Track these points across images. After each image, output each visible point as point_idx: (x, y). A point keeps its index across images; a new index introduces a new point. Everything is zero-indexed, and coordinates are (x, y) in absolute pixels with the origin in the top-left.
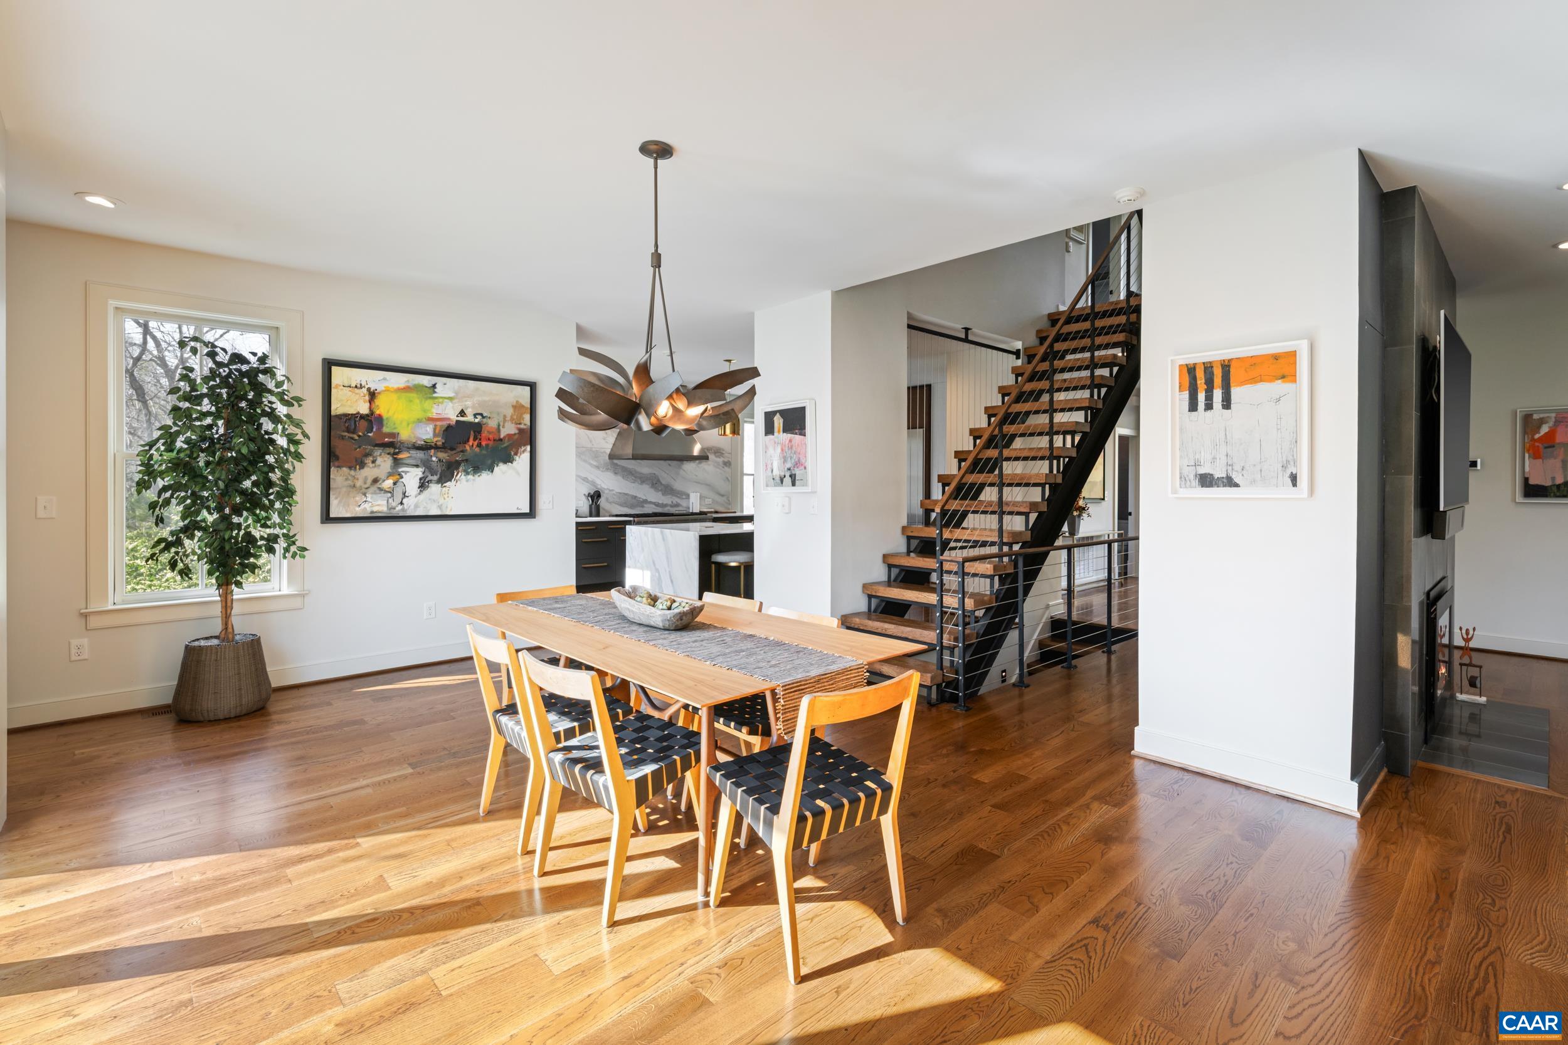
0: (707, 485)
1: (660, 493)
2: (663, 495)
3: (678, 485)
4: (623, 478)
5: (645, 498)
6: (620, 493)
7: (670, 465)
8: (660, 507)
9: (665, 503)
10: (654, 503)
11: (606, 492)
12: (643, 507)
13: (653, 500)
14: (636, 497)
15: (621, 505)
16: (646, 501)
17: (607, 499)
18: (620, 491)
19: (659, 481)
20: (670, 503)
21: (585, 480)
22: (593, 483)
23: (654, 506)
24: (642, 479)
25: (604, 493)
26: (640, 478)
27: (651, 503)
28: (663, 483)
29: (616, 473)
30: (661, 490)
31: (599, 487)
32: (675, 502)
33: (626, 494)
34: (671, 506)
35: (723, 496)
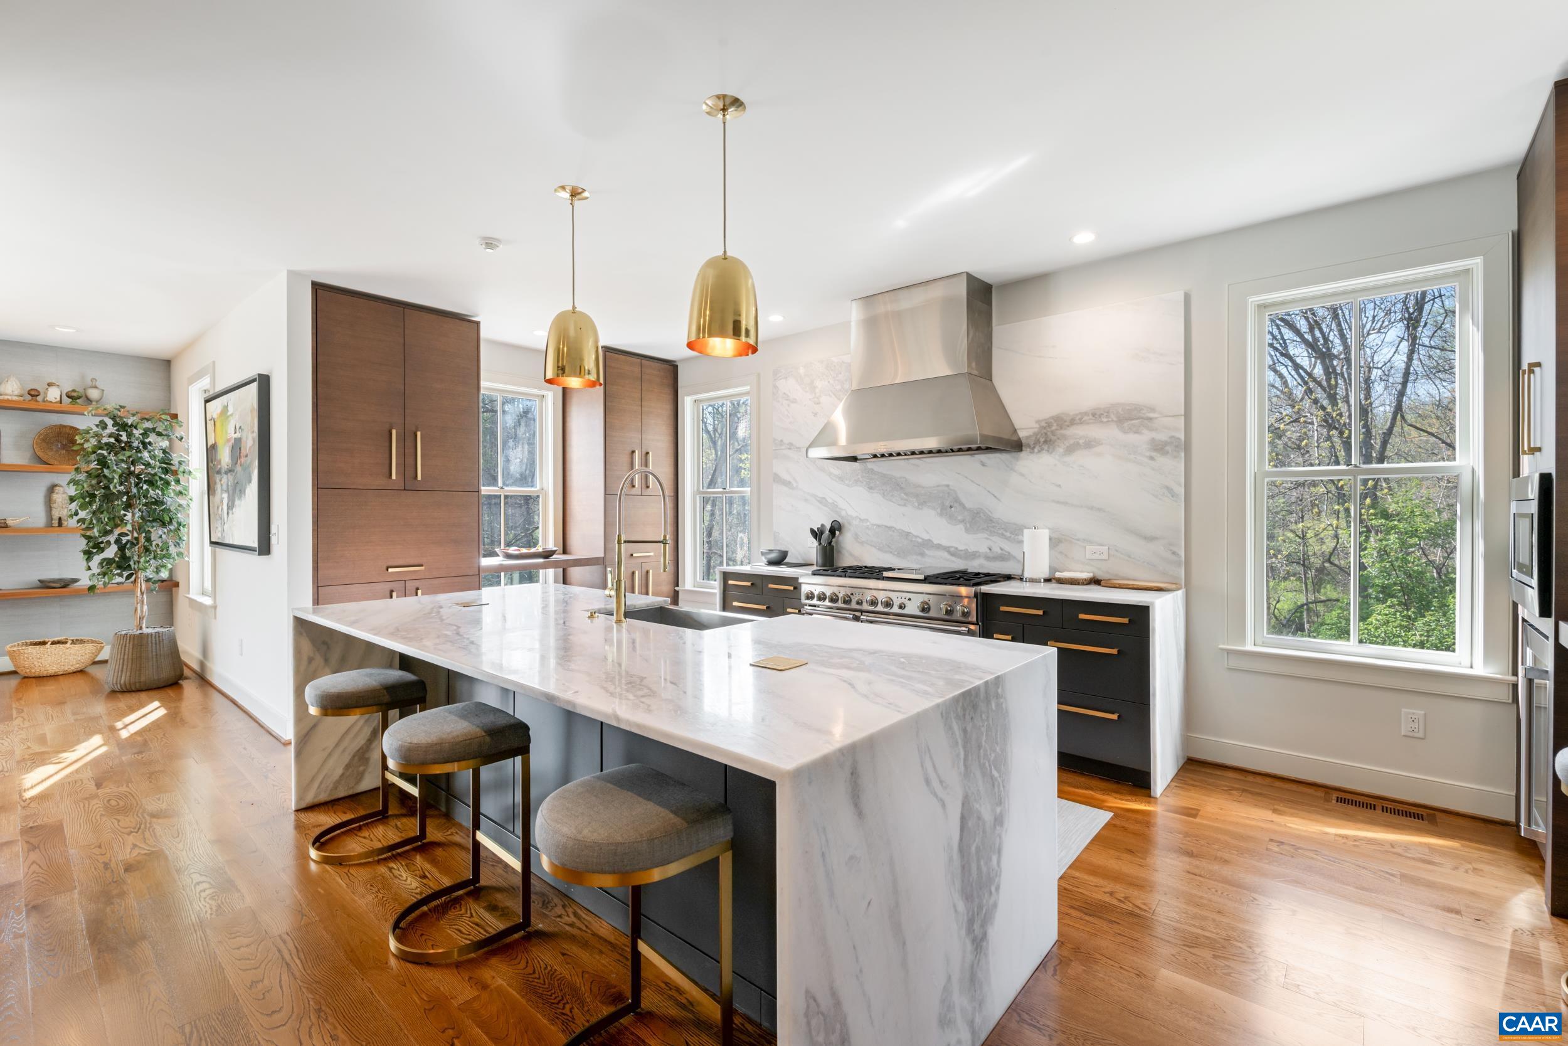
0: (1092, 508)
1: (961, 526)
2: (967, 530)
3: (1004, 510)
4: (884, 496)
5: (926, 537)
6: (879, 526)
7: (983, 465)
8: (959, 557)
9: (972, 549)
10: (946, 549)
11: (856, 522)
12: (922, 554)
13: (945, 542)
14: (908, 534)
15: (880, 549)
16: (928, 544)
17: (856, 537)
18: (879, 522)
19: (957, 500)
20: (983, 549)
21: (823, 501)
22: (834, 507)
23: (946, 555)
24: (922, 498)
25: (850, 524)
26: (917, 496)
27: (939, 547)
28: (968, 505)
29: (871, 488)
30: (963, 521)
31: (843, 513)
32: (996, 550)
33: (890, 528)
34: (987, 558)
35: (1150, 539)
